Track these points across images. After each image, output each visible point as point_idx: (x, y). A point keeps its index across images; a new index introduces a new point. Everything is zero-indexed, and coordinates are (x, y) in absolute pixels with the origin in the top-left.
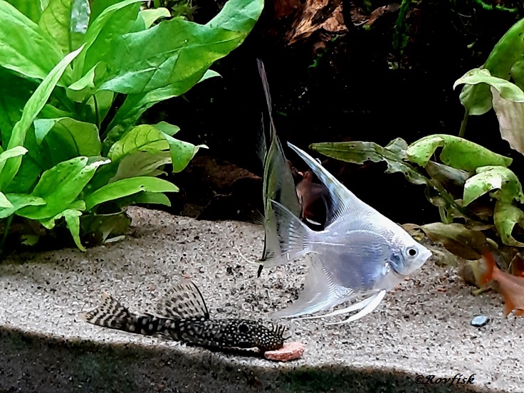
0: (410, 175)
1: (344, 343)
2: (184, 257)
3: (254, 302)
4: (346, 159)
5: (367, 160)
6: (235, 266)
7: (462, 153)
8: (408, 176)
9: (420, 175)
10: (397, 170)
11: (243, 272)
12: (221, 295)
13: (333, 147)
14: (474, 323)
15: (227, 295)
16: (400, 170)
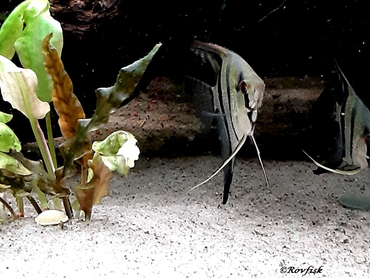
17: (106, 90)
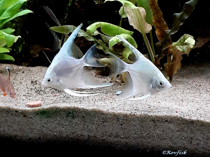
0: (88, 37)
1: (63, 102)
2: (15, 78)
3: (38, 92)
4: (63, 32)
5: (70, 32)
6: (35, 81)
7: (111, 29)
8: (87, 38)
9: (92, 37)
10: (82, 36)
11: (37, 83)
12: (26, 91)
13: (58, 28)
14: (117, 94)
15: (29, 90)
16: (83, 36)
17: (178, 14)
